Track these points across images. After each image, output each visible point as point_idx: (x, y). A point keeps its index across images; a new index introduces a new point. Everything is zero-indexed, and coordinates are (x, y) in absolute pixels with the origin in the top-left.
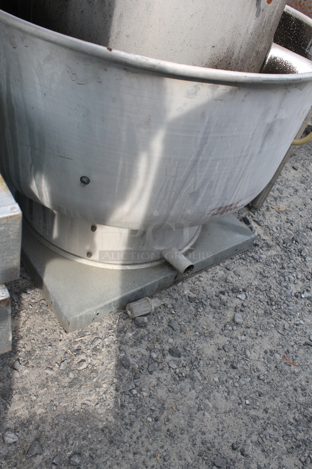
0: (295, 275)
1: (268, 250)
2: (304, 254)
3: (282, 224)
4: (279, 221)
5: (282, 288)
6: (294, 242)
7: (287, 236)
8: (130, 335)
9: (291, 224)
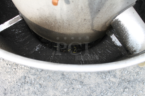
0: (111, 94)
1: (113, 78)
2: (125, 90)
3: (133, 72)
4: (133, 70)
5: (100, 94)
6: (128, 83)
7: (128, 78)
8: (33, 71)
9: (137, 75)
